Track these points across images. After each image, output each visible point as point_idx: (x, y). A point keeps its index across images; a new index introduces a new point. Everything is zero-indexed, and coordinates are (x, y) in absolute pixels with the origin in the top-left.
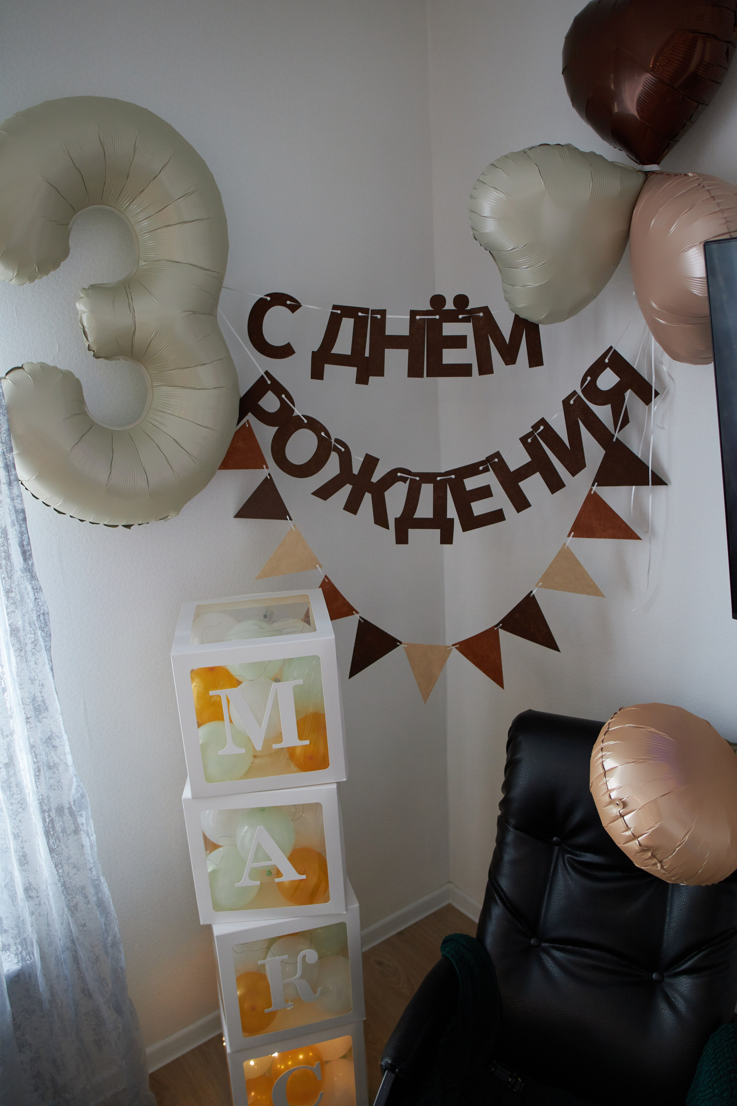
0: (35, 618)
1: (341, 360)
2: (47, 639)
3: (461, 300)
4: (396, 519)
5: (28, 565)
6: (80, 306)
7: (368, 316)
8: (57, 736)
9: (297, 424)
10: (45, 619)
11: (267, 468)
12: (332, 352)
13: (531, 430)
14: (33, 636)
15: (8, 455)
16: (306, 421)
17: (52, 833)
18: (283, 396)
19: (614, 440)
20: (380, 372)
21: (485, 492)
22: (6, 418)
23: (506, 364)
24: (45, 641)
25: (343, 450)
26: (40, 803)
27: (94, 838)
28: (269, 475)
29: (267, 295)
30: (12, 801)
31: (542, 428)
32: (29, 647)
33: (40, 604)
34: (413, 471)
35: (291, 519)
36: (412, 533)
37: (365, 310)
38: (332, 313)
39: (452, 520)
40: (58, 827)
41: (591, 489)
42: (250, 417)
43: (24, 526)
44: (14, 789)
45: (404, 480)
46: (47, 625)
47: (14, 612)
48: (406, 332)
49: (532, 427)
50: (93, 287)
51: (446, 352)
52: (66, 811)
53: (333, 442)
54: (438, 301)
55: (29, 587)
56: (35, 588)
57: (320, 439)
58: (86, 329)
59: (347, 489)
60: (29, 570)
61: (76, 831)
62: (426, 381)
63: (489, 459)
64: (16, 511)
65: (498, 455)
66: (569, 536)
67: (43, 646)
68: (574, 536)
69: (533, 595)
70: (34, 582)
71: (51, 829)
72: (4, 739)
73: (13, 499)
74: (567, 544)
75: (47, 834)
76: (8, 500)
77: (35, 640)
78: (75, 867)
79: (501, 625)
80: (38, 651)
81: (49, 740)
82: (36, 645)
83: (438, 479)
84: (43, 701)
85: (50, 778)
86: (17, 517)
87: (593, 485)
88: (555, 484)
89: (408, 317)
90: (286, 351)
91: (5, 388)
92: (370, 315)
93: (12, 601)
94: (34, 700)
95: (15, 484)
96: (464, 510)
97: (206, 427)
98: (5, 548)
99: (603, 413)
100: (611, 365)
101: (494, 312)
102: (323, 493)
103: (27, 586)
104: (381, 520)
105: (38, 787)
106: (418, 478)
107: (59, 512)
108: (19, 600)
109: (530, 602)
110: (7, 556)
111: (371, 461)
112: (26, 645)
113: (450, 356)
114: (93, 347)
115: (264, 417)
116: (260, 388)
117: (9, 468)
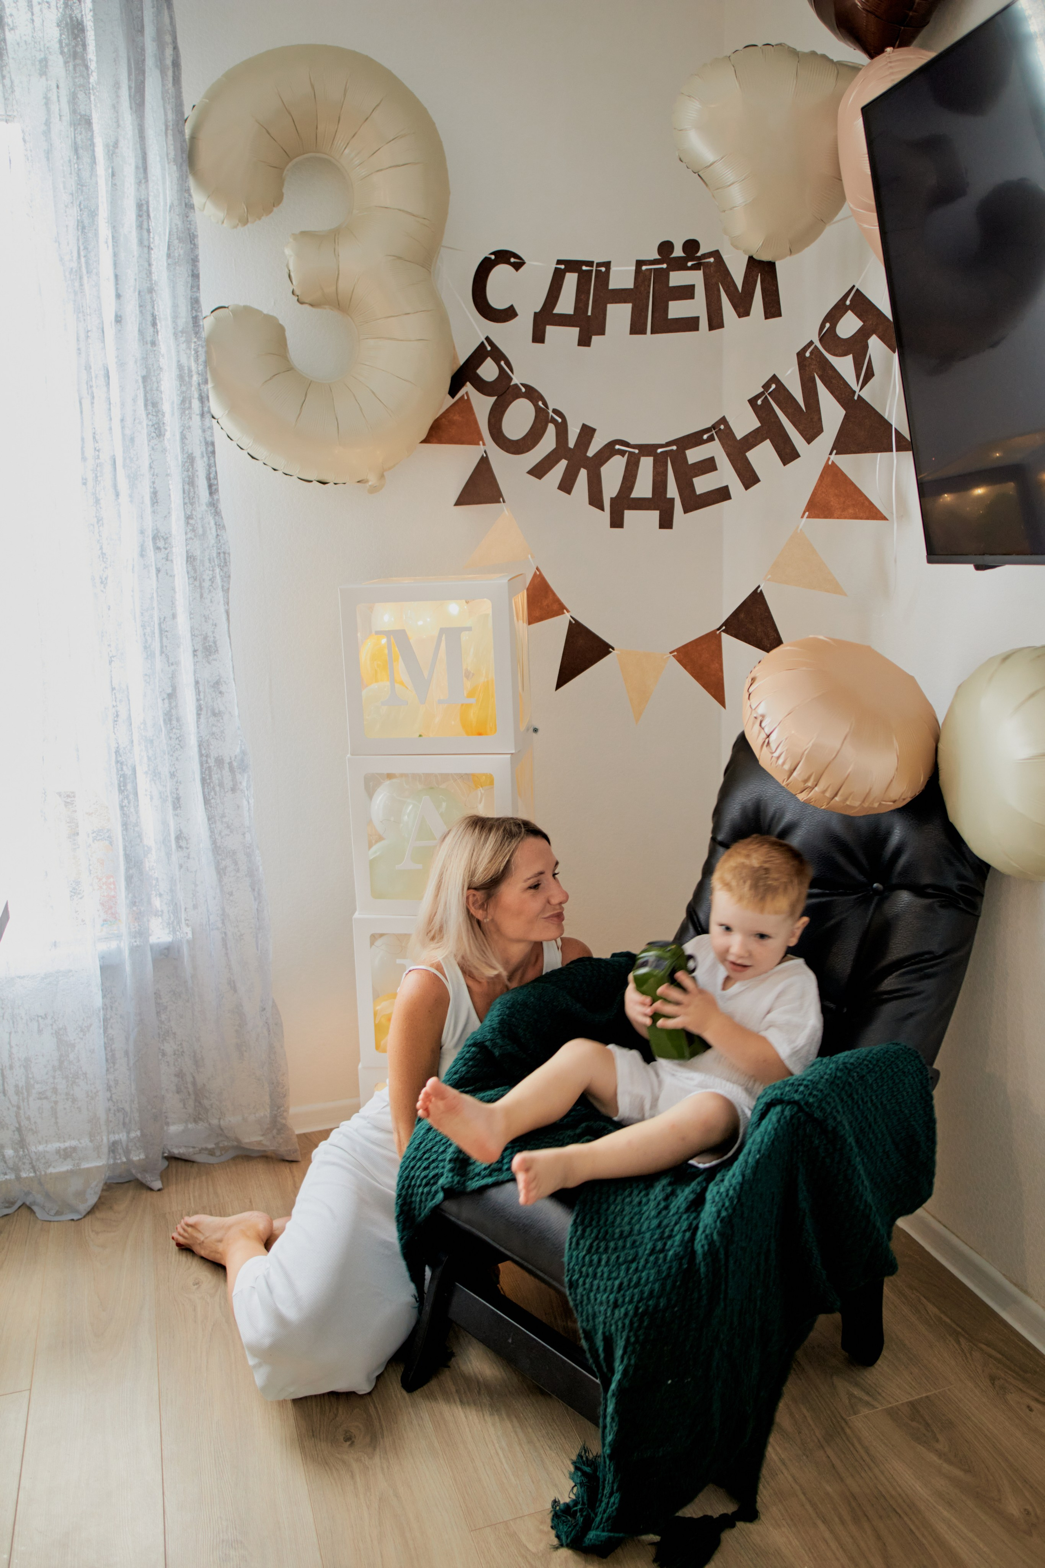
0: (215, 555)
1: (564, 320)
2: (225, 579)
3: (691, 246)
4: (612, 499)
5: (213, 499)
6: (288, 251)
7: (592, 270)
8: (225, 682)
9: (515, 393)
10: (225, 559)
11: (484, 444)
12: (555, 311)
13: (762, 390)
14: (211, 573)
15: (202, 386)
16: (523, 390)
17: (208, 781)
18: (502, 363)
19: (856, 398)
20: (602, 332)
21: (709, 465)
22: (204, 350)
23: (740, 316)
24: (222, 581)
25: (560, 420)
26: (199, 746)
27: (252, 801)
28: (485, 452)
29: (492, 254)
30: (171, 735)
31: (773, 386)
32: (207, 584)
33: (222, 541)
34: (632, 442)
35: (504, 502)
36: (629, 515)
37: (590, 263)
38: (556, 268)
39: (672, 500)
40: (215, 777)
41: (829, 459)
42: (468, 388)
43: (212, 458)
44: (174, 722)
45: (622, 453)
46: (226, 565)
47: (193, 539)
48: (631, 285)
49: (763, 387)
50: (304, 233)
51: (672, 304)
52: (226, 766)
53: (551, 413)
54: (666, 247)
55: (212, 523)
56: (218, 523)
57: (538, 410)
58: (292, 274)
59: (561, 467)
60: (213, 505)
61: (233, 790)
62: (648, 337)
63: (714, 427)
64: (207, 443)
65: (723, 420)
66: (803, 517)
67: (220, 587)
68: (809, 517)
69: (761, 591)
70: (217, 518)
71: (208, 777)
72: (169, 666)
73: (204, 431)
74: (801, 527)
75: (203, 780)
76: (200, 431)
77: (213, 577)
78: (228, 827)
79: (724, 628)
80: (214, 589)
81: (217, 685)
82: (213, 582)
83: (659, 451)
84: (215, 642)
85: (213, 725)
86: (206, 449)
87: (831, 454)
88: (788, 454)
89: (634, 268)
90: (509, 314)
91: (207, 324)
92: (594, 268)
93: (191, 528)
94: (206, 638)
95: (208, 417)
96: (686, 488)
97: (407, 381)
98: (190, 473)
99: (844, 366)
100: (852, 308)
101: (725, 257)
102: (539, 471)
103: (210, 520)
104: (596, 500)
105: (198, 728)
106: (637, 451)
107: (253, 457)
108: (200, 531)
109: (756, 599)
110: (190, 482)
111: (587, 432)
112: (204, 580)
113: (677, 309)
114: (297, 292)
115: (482, 387)
116: (479, 355)
117: (203, 399)
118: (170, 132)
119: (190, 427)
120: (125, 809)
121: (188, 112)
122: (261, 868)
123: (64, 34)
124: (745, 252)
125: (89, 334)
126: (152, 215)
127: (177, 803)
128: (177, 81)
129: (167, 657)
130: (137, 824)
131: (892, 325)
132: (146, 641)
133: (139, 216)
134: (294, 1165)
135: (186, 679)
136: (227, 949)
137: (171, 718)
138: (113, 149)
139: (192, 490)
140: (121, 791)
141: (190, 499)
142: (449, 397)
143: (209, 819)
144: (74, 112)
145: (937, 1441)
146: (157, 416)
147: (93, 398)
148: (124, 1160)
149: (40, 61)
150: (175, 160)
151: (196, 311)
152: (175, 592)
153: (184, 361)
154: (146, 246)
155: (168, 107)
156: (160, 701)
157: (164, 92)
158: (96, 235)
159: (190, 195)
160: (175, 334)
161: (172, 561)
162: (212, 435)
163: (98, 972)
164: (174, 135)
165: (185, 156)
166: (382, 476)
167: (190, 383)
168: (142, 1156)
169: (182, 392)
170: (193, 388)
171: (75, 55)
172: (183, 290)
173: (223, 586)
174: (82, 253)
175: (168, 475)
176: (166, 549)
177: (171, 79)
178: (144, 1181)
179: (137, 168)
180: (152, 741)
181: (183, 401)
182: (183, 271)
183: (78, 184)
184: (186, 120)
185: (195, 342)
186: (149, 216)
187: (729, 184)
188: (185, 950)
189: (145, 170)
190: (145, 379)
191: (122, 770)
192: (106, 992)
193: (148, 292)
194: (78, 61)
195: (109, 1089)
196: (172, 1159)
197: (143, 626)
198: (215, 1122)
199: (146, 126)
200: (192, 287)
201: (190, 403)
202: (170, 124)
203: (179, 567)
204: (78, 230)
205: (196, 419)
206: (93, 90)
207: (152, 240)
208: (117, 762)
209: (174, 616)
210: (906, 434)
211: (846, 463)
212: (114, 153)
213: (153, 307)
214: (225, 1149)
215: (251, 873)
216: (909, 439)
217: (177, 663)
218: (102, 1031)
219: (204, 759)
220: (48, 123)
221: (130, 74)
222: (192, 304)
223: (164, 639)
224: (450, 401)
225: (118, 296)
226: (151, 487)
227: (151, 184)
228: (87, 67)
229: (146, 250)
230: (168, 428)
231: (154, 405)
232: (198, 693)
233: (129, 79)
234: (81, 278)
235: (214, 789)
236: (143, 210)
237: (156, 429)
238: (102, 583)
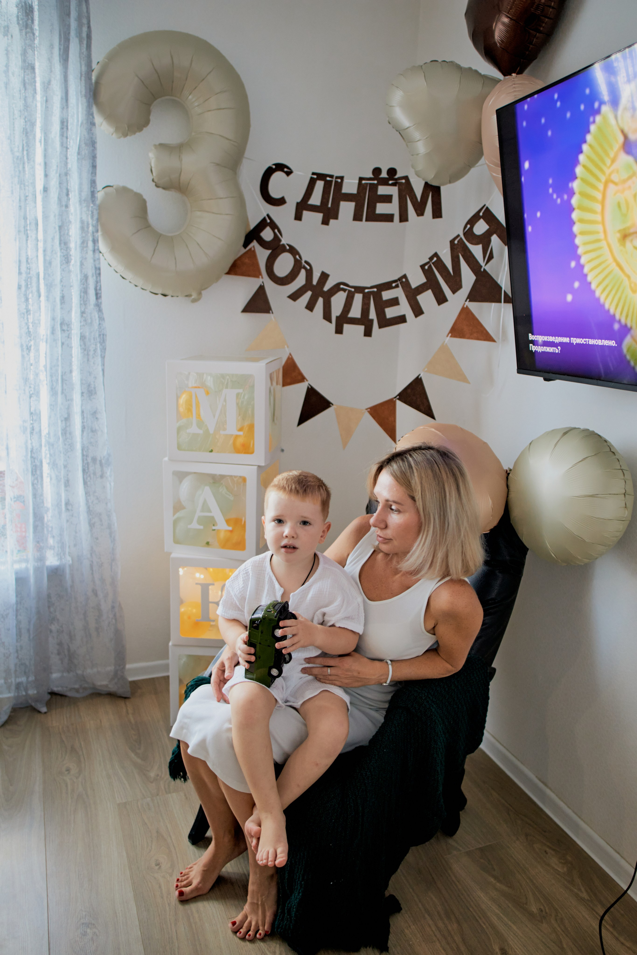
0: (97, 335)
1: (314, 209)
2: (103, 350)
3: (392, 172)
4: (337, 317)
5: (98, 302)
6: (151, 155)
7: (332, 181)
8: (100, 412)
9: (283, 249)
10: (103, 338)
11: (262, 278)
12: (309, 203)
13: (428, 260)
14: (94, 346)
15: (95, 234)
16: (288, 248)
17: (87, 471)
18: (276, 231)
19: (482, 270)
20: (336, 217)
21: (395, 302)
22: (97, 212)
23: (418, 216)
24: (101, 351)
25: (308, 267)
26: (82, 450)
27: (112, 484)
28: (263, 282)
29: (274, 165)
30: (66, 442)
31: (435, 259)
32: (91, 353)
33: (102, 328)
35: (272, 313)
36: (346, 327)
37: (331, 176)
38: (311, 177)
39: (372, 321)
40: (91, 469)
41: (464, 304)
42: (255, 244)
43: (98, 278)
44: (68, 435)
45: (344, 290)
46: (104, 342)
47: (85, 326)
48: (355, 192)
49: (429, 259)
50: (161, 145)
51: (379, 205)
52: (98, 462)
53: (303, 263)
54: (377, 171)
55: (97, 316)
56: (100, 317)
57: (296, 261)
58: (153, 169)
59: (308, 295)
60: (98, 306)
61: (102, 477)
62: (364, 224)
63: (399, 279)
64: (96, 268)
65: (405, 276)
66: (447, 336)
67: (100, 355)
68: (451, 336)
69: (421, 378)
70: (100, 313)
71: (86, 469)
72: (66, 401)
73: (94, 261)
74: (446, 342)
75: (84, 471)
76: (92, 261)
77: (96, 349)
78: (97, 499)
79: (398, 397)
80: (96, 356)
81: (94, 413)
82: (95, 352)
83: (366, 291)
84: (95, 388)
85: (91, 438)
86: (96, 272)
87: (466, 301)
88: (441, 299)
89: (357, 181)
90: (281, 202)
91: (100, 195)
92: (334, 180)
93: (84, 319)
94: (89, 385)
95: (97, 252)
96: (381, 314)
97: (219, 238)
98: (85, 286)
99: (477, 250)
100: (483, 217)
101: (412, 180)
102: (295, 297)
103: (96, 315)
104: (327, 316)
105: (82, 439)
106: (353, 290)
107: (123, 278)
108: (89, 321)
109: (418, 381)
110: (85, 291)
111: (324, 276)
112: (90, 351)
113: (381, 208)
114: (156, 180)
115: (263, 244)
116: (262, 225)
117: (95, 241)
118: (83, 78)
119: (86, 259)
120: (35, 485)
121: (94, 66)
122: (116, 524)
123: (20, 12)
124: (423, 179)
125: (27, 198)
126: (69, 127)
127: (67, 483)
128: (89, 47)
129: (66, 396)
130: (42, 495)
131: (506, 230)
132: (53, 385)
133: (62, 128)
134: (127, 700)
135: (77, 408)
136: (92, 571)
137: (66, 432)
138: (47, 85)
139: (86, 296)
140: (33, 474)
141: (84, 301)
142: (243, 248)
143: (86, 494)
144: (24, 61)
145: (494, 870)
146: (66, 250)
147: (28, 237)
148: (24, 693)
149: (4, 28)
150: (86, 96)
151: (94, 188)
152: (72, 357)
153: (84, 218)
154: (65, 147)
155: (83, 63)
156: (59, 421)
157: (81, 53)
158: (34, 138)
159: (93, 117)
160: (80, 201)
161: (71, 338)
162: (99, 263)
163: (14, 582)
164: (85, 80)
165: (91, 93)
166: (200, 294)
167: (88, 232)
168: (35, 692)
169: (83, 237)
170: (89, 235)
171: (27, 26)
172: (86, 176)
173: (101, 355)
174: (25, 148)
175: (71, 286)
176: (68, 331)
177: (85, 46)
178: (36, 707)
179: (62, 98)
180: (53, 445)
181: (83, 243)
182: (87, 164)
183: (25, 106)
184: (93, 71)
185: (92, 207)
186: (67, 129)
187: (417, 140)
188: (68, 571)
189: (67, 100)
190: (60, 227)
191: (34, 462)
192: (18, 593)
193: (64, 175)
194: (28, 30)
195: (17, 651)
196: (53, 694)
197: (51, 376)
198: (79, 672)
199: (69, 73)
200: (92, 173)
201: (87, 243)
202: (83, 73)
203: (75, 342)
204: (23, 133)
205: (90, 253)
206: (36, 48)
207: (68, 143)
208: (32, 457)
209: (71, 372)
210: (510, 294)
211: (474, 307)
212: (47, 88)
213: (67, 185)
214: (85, 689)
215: (110, 527)
216: (510, 295)
217: (72, 400)
218: (15, 618)
219: (85, 457)
220: (7, 66)
221: (60, 41)
222: (91, 183)
223: (64, 385)
224: (244, 251)
225: (46, 176)
226: (60, 293)
227: (70, 109)
228: (34, 34)
229: (65, 149)
230: (73, 258)
231: (65, 244)
232: (83, 418)
233: (60, 44)
234: (24, 163)
235: (90, 476)
236: (64, 124)
237: (66, 258)
238: (27, 349)
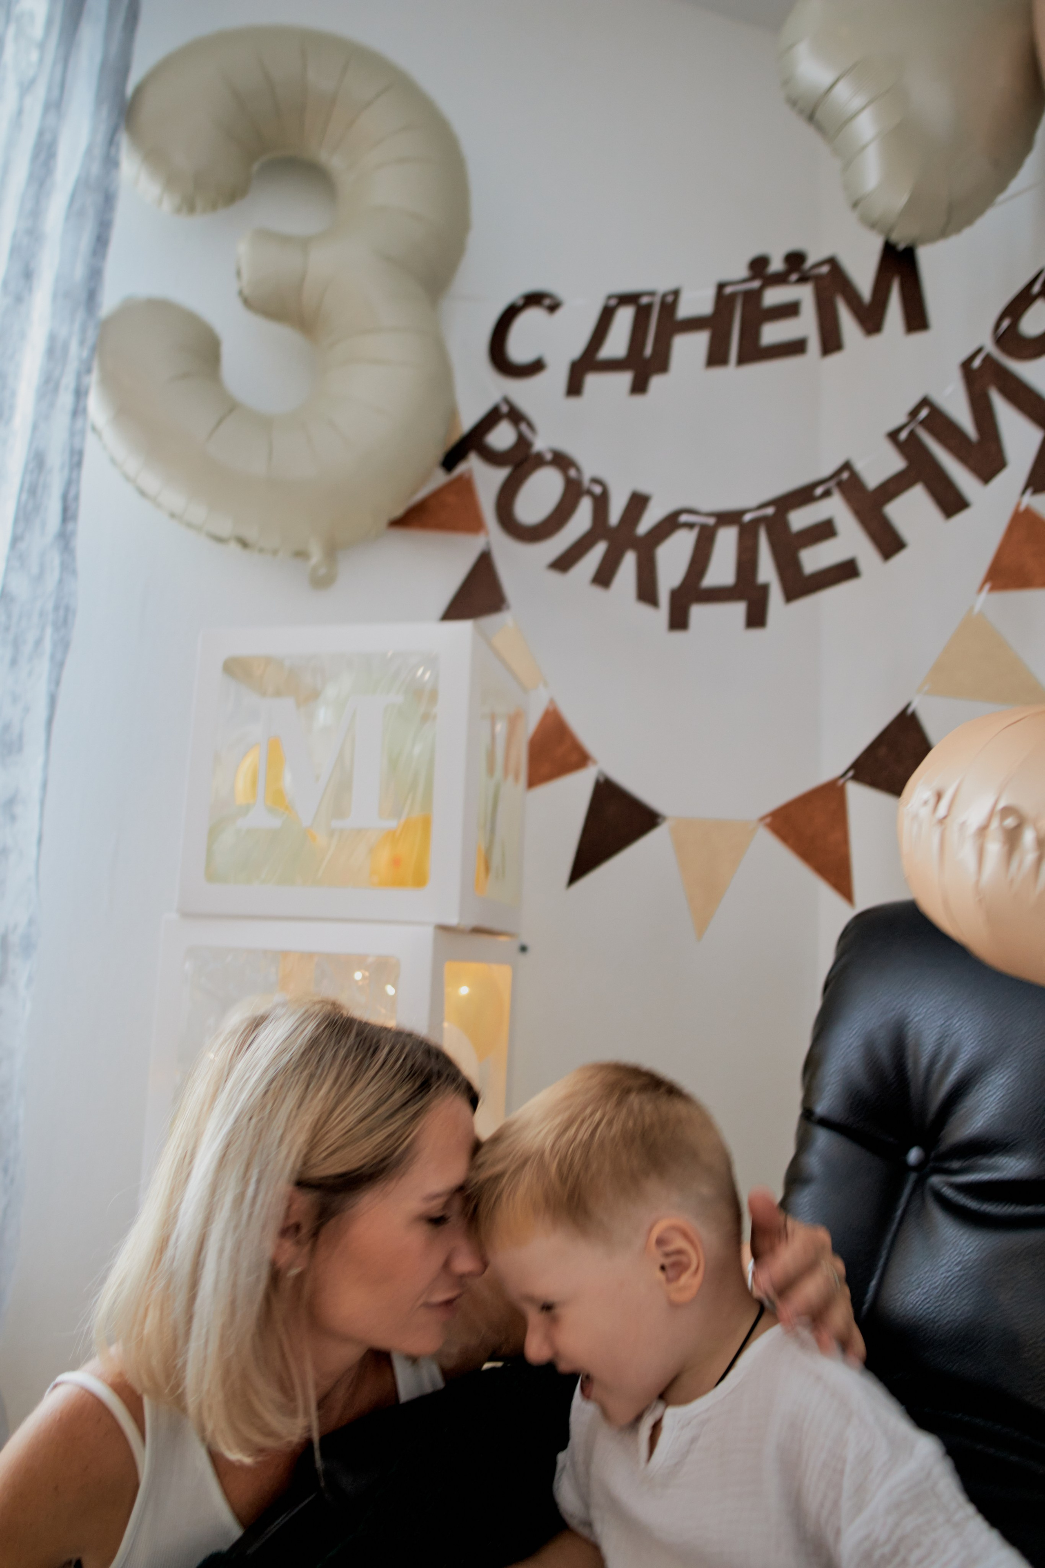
1: (611, 366)
2: (59, 648)
3: (795, 259)
4: (671, 590)
7: (654, 302)
9: (537, 462)
10: (66, 616)
11: (486, 534)
12: (600, 356)
13: (907, 419)
16: (548, 456)
18: (523, 426)
20: (664, 371)
21: (824, 531)
22: (96, 333)
23: (867, 334)
24: (55, 648)
25: (598, 490)
27: (28, 1005)
28: (488, 544)
29: (521, 297)
31: (924, 412)
33: (66, 591)
35: (507, 609)
36: (697, 611)
37: (652, 294)
38: (604, 306)
39: (766, 587)
41: (1021, 503)
42: (473, 464)
43: (75, 472)
45: (690, 526)
46: (66, 627)
48: (708, 311)
49: (908, 414)
50: (267, 233)
51: (768, 327)
53: (587, 483)
54: (759, 265)
55: (57, 562)
56: (66, 564)
57: (569, 481)
58: (243, 273)
59: (597, 552)
62: (734, 371)
63: (832, 476)
64: (72, 452)
65: (847, 466)
66: (981, 590)
67: (49, 654)
68: (992, 589)
69: (913, 711)
73: (72, 435)
74: (978, 606)
76: (67, 434)
79: (850, 774)
82: (38, 648)
83: (747, 517)
84: (21, 736)
87: (1023, 494)
88: (952, 503)
89: (713, 292)
90: (536, 367)
92: (657, 300)
95: (81, 416)
96: (789, 566)
99: (1037, 373)
102: (563, 563)
103: (55, 559)
104: (647, 593)
106: (712, 521)
108: (36, 570)
109: (906, 723)
111: (639, 503)
112: (25, 641)
113: (774, 333)
114: (246, 294)
115: (493, 458)
116: (491, 419)
117: (80, 394)
119: (50, 421)
153: (60, 332)
159: (118, 152)
162: (83, 441)
167: (63, 362)
170: (67, 374)
173: (53, 656)
177: (120, 22)
185: (84, 319)
200: (96, 253)
201: (56, 386)
222: (91, 272)
224: (442, 480)
230: (16, 415)
